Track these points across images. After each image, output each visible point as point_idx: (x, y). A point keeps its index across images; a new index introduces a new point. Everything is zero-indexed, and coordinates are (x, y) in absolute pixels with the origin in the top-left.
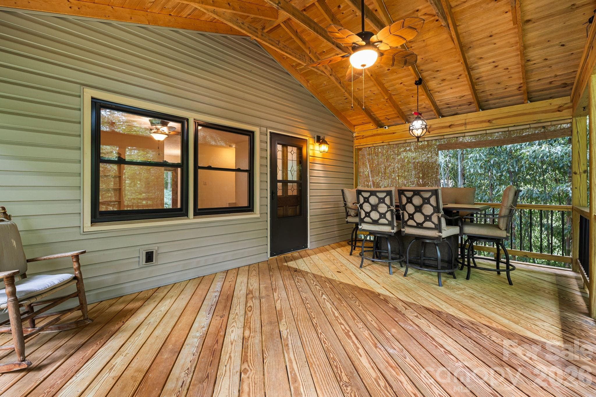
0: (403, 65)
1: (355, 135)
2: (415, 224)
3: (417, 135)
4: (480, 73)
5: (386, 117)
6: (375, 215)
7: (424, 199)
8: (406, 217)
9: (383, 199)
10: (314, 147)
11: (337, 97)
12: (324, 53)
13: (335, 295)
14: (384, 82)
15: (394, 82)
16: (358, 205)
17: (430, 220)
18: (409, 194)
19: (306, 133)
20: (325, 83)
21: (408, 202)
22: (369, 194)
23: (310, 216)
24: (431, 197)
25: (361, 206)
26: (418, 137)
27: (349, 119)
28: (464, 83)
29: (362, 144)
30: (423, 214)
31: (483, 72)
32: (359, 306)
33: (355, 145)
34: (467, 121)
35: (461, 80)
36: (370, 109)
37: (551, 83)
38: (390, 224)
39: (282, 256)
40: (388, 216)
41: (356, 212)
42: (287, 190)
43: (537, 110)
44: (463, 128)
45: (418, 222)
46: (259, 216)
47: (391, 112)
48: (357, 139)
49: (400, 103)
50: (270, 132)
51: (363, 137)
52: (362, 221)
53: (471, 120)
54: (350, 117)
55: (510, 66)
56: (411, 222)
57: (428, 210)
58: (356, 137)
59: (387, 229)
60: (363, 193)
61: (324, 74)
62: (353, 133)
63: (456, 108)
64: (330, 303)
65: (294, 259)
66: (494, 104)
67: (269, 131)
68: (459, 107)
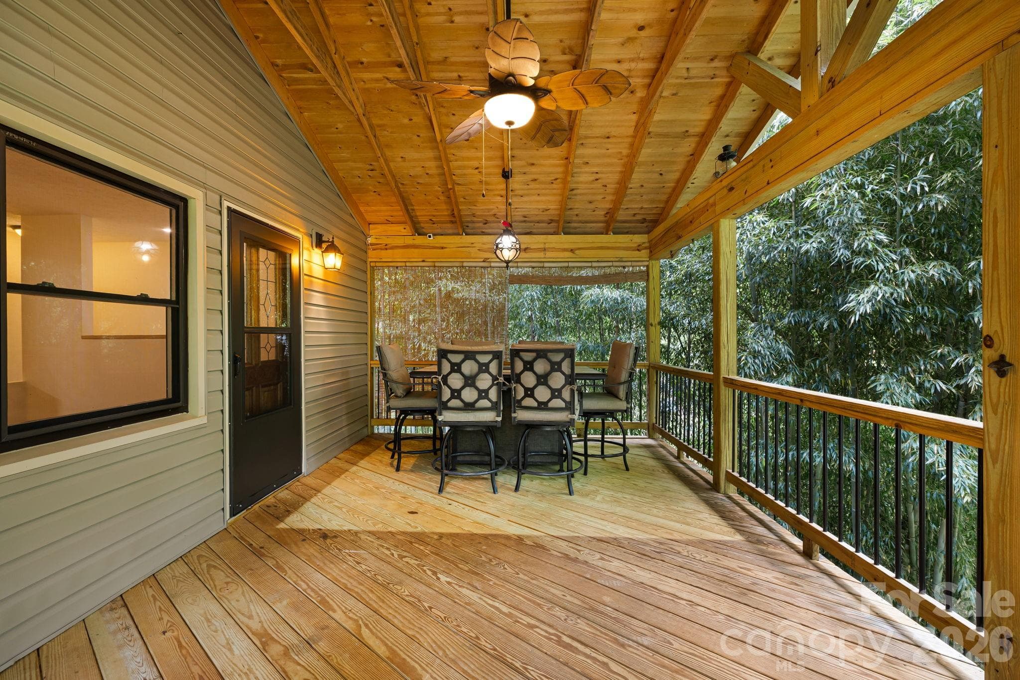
0: (544, 143)
1: (370, 240)
2: (535, 404)
3: (507, 259)
4: (577, 183)
5: (431, 218)
6: (469, 395)
7: (552, 364)
8: (521, 393)
9: (487, 365)
10: (310, 255)
11: (355, 162)
12: (360, 66)
13: (457, 566)
14: (452, 158)
15: (466, 163)
16: (440, 378)
17: (559, 396)
18: (528, 357)
19: (298, 223)
20: (340, 126)
21: (525, 369)
22: (461, 357)
23: (306, 403)
24: (563, 360)
25: (445, 379)
26: (507, 262)
27: (362, 209)
28: (555, 191)
29: (384, 260)
30: (550, 387)
31: (581, 182)
32: (518, 574)
33: (370, 260)
34: (547, 246)
35: (554, 186)
36: (409, 199)
37: (634, 215)
38: (494, 407)
39: (256, 507)
40: (493, 394)
41: (405, 387)
42: (259, 348)
43: (618, 245)
44: (541, 255)
45: (540, 400)
46: (204, 420)
47: (443, 211)
48: (374, 250)
49: (462, 200)
50: (229, 208)
51: (386, 247)
52: (445, 406)
53: (551, 246)
54: (368, 205)
55: (609, 183)
56: (529, 402)
57: (557, 380)
58: (372, 244)
59: (489, 417)
60: (450, 356)
61: (351, 108)
62: (366, 236)
63: (532, 224)
64: (467, 588)
65: (291, 508)
66: (575, 228)
67: (226, 204)
68: (536, 224)
